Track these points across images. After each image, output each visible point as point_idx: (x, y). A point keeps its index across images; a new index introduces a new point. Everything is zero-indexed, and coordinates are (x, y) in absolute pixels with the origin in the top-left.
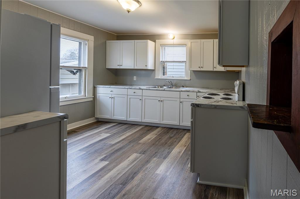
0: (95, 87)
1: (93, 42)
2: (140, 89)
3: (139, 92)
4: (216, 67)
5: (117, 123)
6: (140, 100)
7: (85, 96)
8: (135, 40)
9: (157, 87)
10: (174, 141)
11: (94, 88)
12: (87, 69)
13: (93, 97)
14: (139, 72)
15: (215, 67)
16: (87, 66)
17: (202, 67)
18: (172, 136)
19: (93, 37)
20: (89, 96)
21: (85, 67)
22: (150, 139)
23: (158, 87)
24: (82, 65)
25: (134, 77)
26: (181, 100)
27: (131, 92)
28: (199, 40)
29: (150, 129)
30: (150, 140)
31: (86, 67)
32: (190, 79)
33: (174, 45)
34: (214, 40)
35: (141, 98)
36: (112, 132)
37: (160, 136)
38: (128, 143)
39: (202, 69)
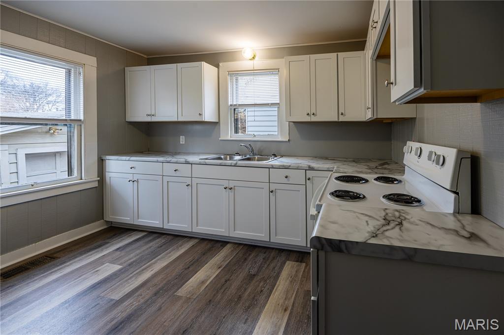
0: (103, 160)
1: (96, 69)
2: (187, 163)
3: (185, 170)
4: (343, 112)
5: (146, 233)
6: (187, 186)
7: (80, 178)
8: (178, 64)
9: (222, 157)
10: (259, 289)
11: (101, 163)
12: (83, 123)
13: (98, 181)
14: (189, 127)
15: (342, 114)
16: (82, 118)
17: (313, 114)
18: (253, 273)
19: (95, 58)
20: (89, 178)
21: (78, 119)
22: (203, 282)
23: (226, 159)
24: (72, 116)
25: (181, 137)
26: (273, 187)
27: (169, 168)
28: (306, 57)
29: (210, 250)
30: (203, 288)
31: (80, 120)
32: (289, 140)
33: (253, 72)
34: (339, 53)
35: (189, 181)
36: (127, 258)
37: (228, 270)
38: (151, 298)
39: (314, 119)
